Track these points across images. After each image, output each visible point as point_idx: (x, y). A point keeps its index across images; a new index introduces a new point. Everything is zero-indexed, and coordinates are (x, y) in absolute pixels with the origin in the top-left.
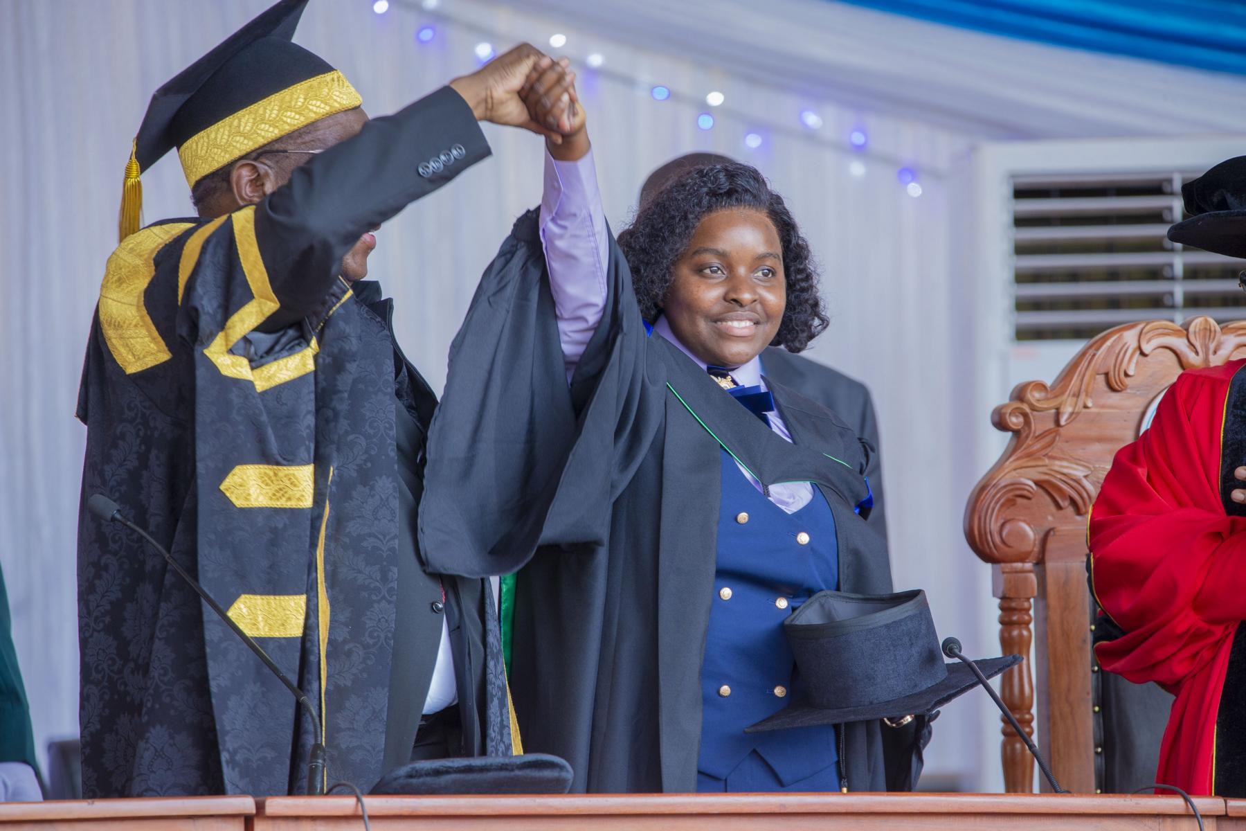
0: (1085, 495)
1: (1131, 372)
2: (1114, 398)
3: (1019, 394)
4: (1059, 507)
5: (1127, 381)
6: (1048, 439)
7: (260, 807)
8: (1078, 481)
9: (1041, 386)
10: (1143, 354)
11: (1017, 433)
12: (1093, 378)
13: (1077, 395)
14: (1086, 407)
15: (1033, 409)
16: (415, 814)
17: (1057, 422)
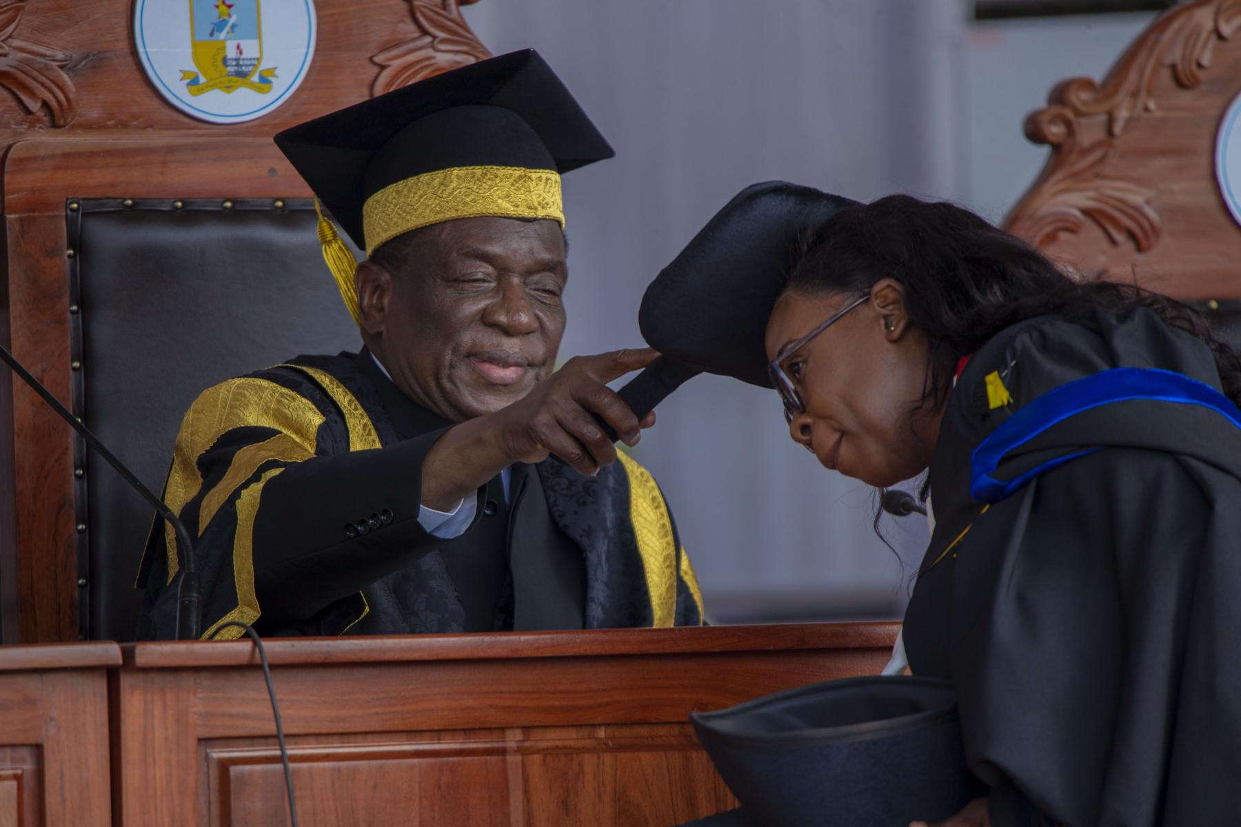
0: (1146, 225)
1: (1206, 61)
2: (1184, 98)
3: (1059, 95)
4: (1113, 242)
5: (1201, 75)
6: (1098, 154)
7: (128, 655)
8: (1138, 209)
9: (1086, 84)
10: (1221, 37)
11: (1057, 148)
12: (1155, 71)
13: (1135, 95)
14: (1147, 109)
15: (1078, 113)
16: (329, 661)
17: (1110, 132)
